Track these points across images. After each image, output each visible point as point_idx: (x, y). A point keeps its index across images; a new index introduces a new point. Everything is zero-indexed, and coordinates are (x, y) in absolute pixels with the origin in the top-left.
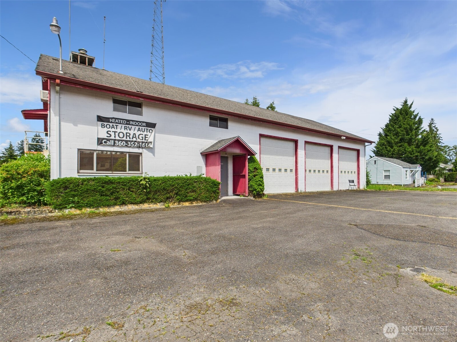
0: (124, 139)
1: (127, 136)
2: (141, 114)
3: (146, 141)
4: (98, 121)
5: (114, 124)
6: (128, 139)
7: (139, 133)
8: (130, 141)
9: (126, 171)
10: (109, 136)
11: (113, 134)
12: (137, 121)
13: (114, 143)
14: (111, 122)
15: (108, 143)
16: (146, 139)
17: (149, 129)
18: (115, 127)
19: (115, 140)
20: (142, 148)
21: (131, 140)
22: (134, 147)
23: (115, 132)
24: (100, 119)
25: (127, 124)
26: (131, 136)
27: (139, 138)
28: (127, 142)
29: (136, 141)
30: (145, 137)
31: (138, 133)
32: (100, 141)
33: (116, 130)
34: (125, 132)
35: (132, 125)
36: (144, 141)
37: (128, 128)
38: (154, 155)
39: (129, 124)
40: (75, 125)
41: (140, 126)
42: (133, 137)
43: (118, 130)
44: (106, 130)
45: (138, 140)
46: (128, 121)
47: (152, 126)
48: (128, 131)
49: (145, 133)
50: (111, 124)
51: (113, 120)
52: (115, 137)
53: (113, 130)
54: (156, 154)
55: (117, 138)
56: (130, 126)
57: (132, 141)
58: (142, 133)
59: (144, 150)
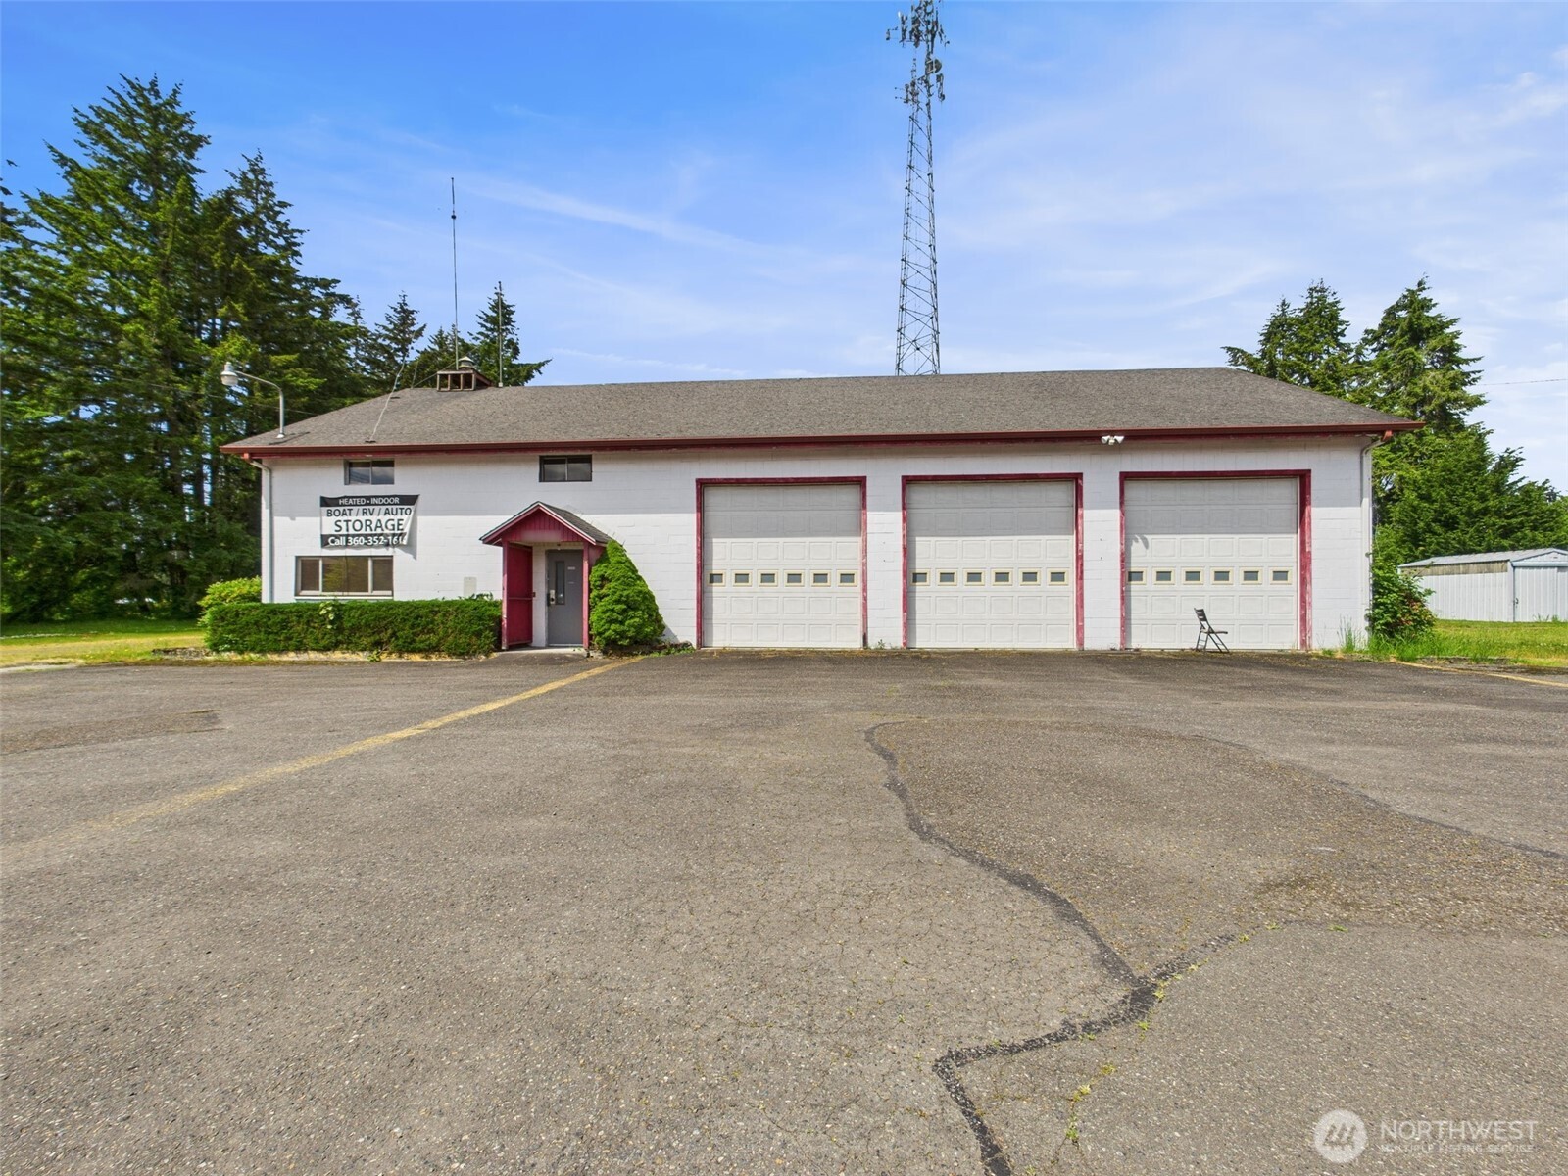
0: (363, 532)
1: (366, 526)
2: (390, 481)
3: (399, 532)
4: (322, 505)
5: (346, 508)
6: (369, 532)
7: (388, 517)
8: (371, 535)
9: (367, 591)
10: (338, 529)
11: (343, 525)
12: (384, 497)
13: (347, 541)
14: (342, 505)
15: (338, 542)
16: (401, 527)
17: (405, 507)
18: (348, 512)
19: (347, 536)
20: (394, 546)
21: (374, 532)
22: (379, 546)
23: (347, 521)
24: (325, 502)
25: (366, 504)
26: (373, 526)
27: (387, 527)
28: (366, 536)
29: (382, 535)
30: (399, 525)
31: (384, 519)
32: (325, 541)
33: (349, 518)
34: (363, 519)
35: (376, 504)
36: (396, 532)
37: (368, 512)
38: (415, 557)
39: (370, 504)
40: (293, 519)
41: (389, 504)
42: (377, 527)
43: (353, 518)
44: (334, 519)
45: (386, 531)
46: (369, 498)
47: (410, 500)
48: (369, 517)
49: (399, 517)
50: (341, 508)
51: (344, 501)
52: (347, 530)
53: (345, 518)
54: (418, 556)
55: (352, 532)
56: (371, 507)
57: (376, 535)
58: (392, 517)
59: (396, 549)
